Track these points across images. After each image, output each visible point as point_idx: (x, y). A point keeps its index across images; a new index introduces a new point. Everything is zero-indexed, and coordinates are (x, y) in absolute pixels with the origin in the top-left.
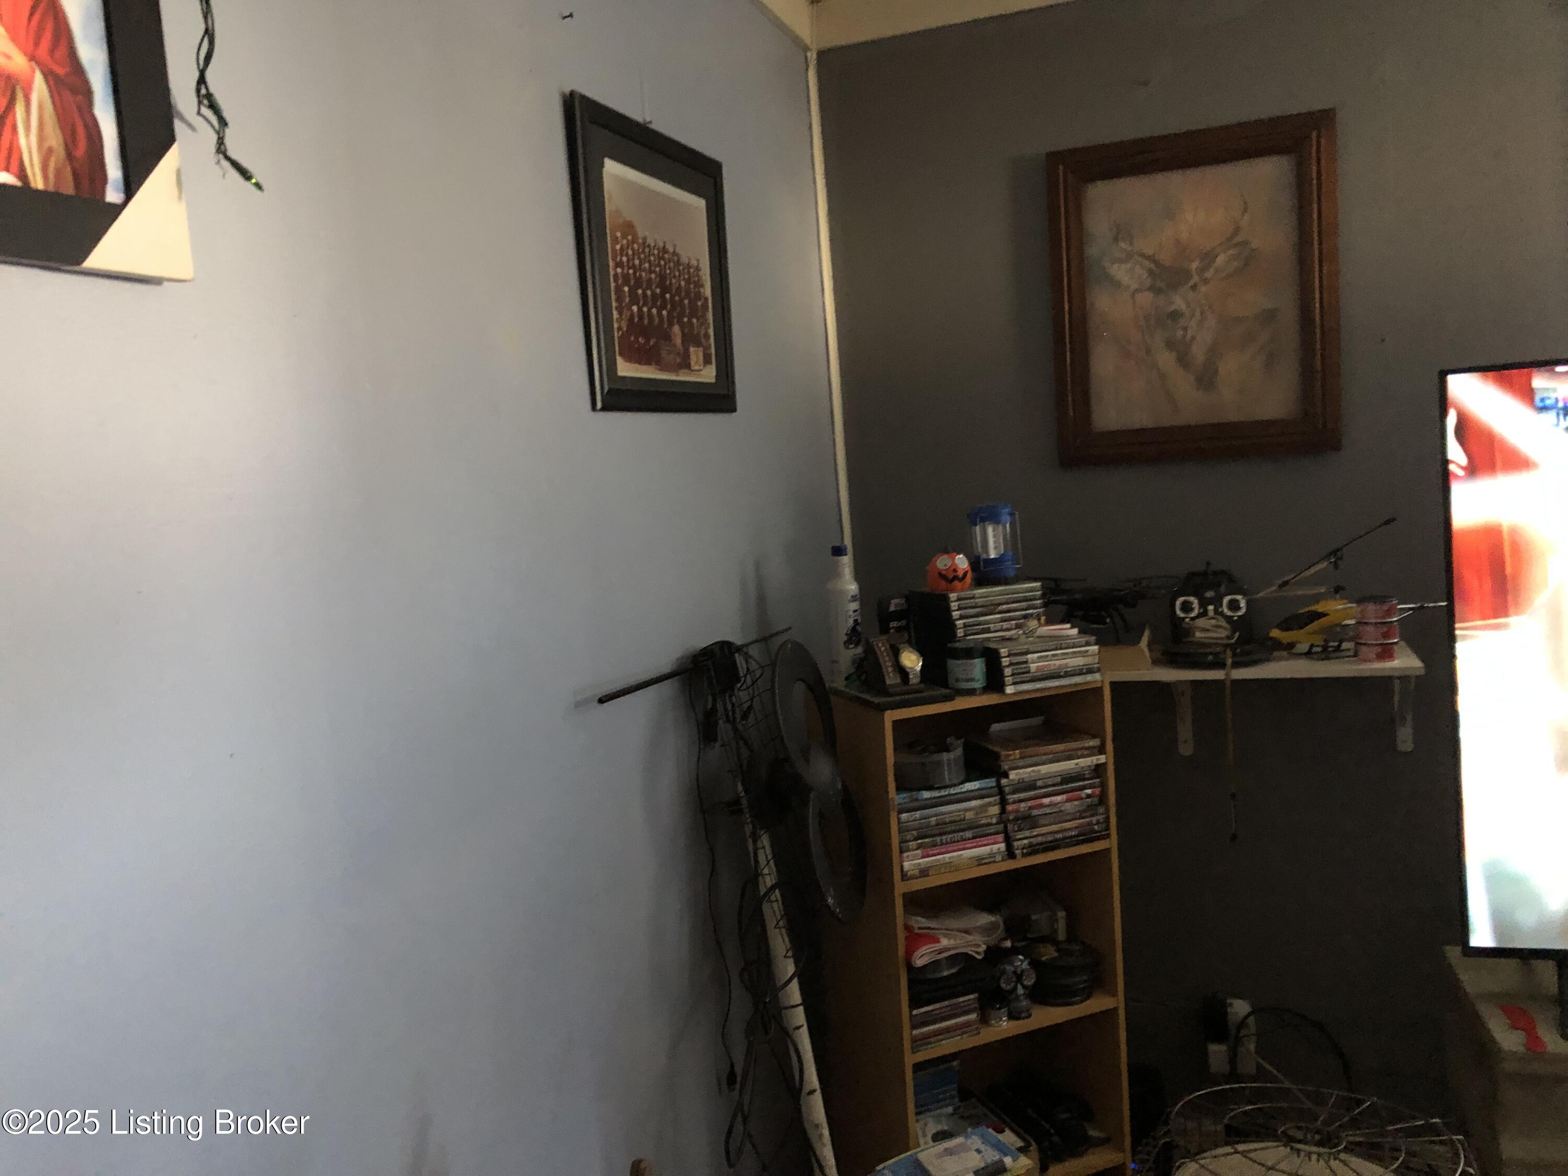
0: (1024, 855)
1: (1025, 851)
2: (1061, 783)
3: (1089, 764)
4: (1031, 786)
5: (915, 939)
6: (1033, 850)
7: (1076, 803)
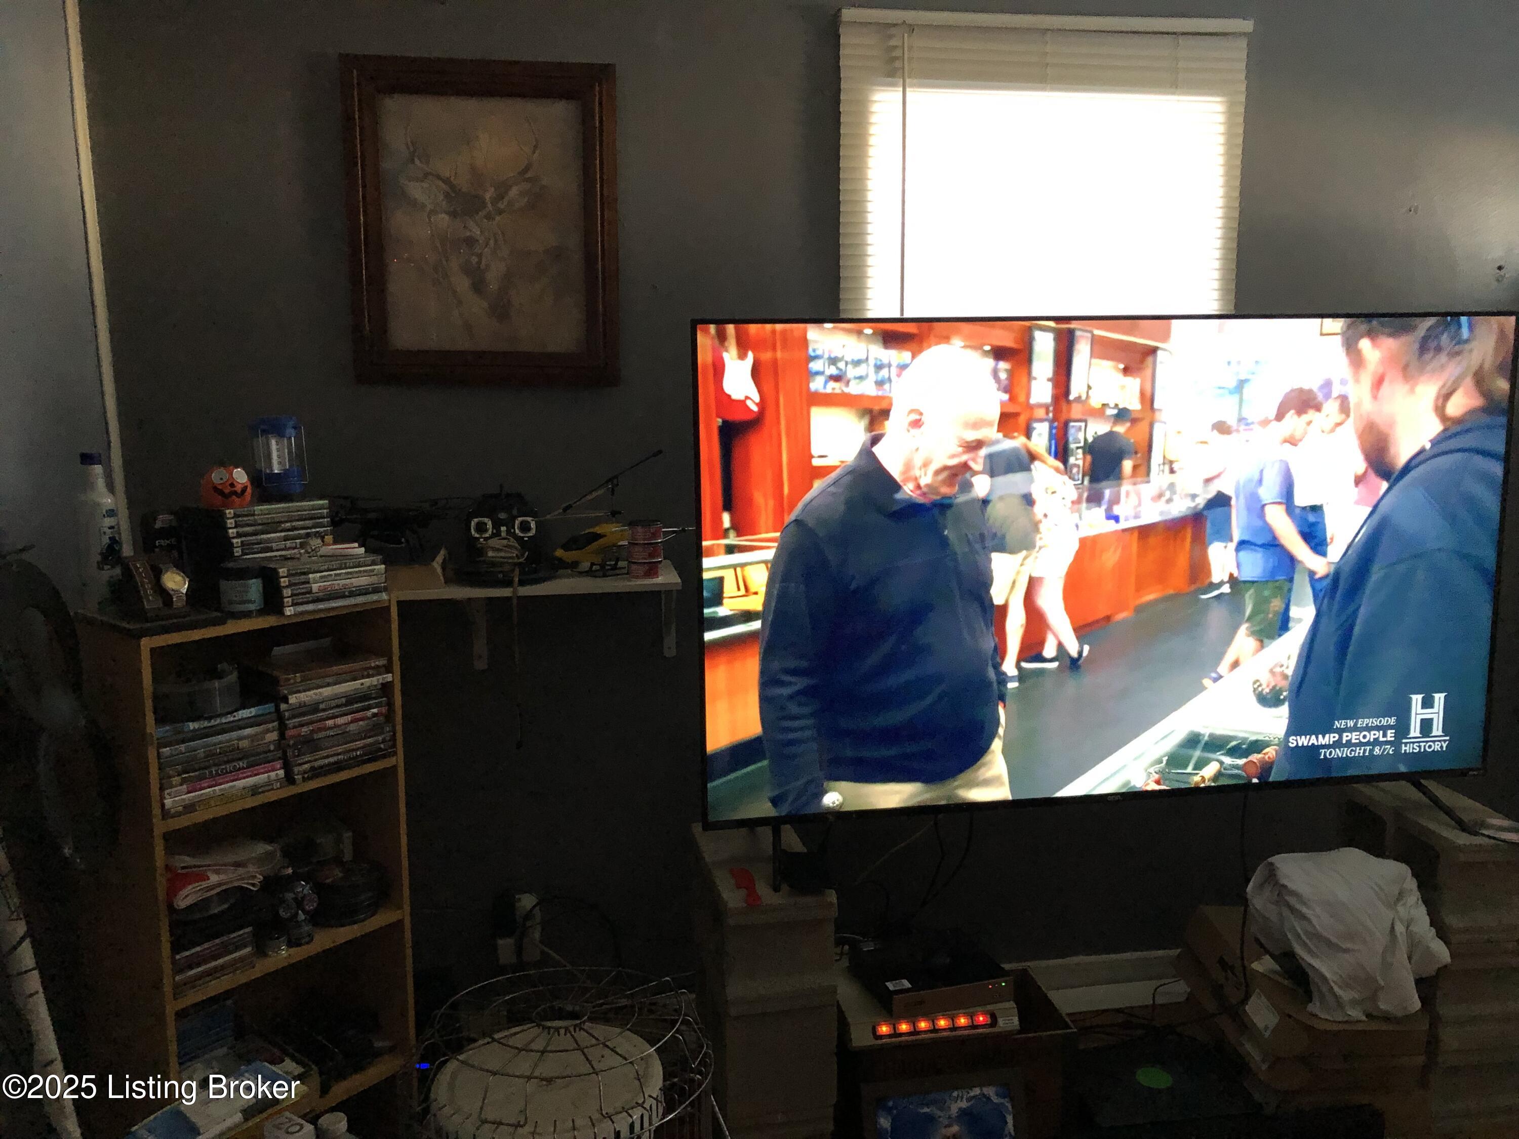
0: (304, 780)
1: (306, 776)
2: (345, 705)
3: (375, 683)
4: (314, 708)
5: (178, 880)
6: (316, 773)
7: (361, 723)
